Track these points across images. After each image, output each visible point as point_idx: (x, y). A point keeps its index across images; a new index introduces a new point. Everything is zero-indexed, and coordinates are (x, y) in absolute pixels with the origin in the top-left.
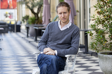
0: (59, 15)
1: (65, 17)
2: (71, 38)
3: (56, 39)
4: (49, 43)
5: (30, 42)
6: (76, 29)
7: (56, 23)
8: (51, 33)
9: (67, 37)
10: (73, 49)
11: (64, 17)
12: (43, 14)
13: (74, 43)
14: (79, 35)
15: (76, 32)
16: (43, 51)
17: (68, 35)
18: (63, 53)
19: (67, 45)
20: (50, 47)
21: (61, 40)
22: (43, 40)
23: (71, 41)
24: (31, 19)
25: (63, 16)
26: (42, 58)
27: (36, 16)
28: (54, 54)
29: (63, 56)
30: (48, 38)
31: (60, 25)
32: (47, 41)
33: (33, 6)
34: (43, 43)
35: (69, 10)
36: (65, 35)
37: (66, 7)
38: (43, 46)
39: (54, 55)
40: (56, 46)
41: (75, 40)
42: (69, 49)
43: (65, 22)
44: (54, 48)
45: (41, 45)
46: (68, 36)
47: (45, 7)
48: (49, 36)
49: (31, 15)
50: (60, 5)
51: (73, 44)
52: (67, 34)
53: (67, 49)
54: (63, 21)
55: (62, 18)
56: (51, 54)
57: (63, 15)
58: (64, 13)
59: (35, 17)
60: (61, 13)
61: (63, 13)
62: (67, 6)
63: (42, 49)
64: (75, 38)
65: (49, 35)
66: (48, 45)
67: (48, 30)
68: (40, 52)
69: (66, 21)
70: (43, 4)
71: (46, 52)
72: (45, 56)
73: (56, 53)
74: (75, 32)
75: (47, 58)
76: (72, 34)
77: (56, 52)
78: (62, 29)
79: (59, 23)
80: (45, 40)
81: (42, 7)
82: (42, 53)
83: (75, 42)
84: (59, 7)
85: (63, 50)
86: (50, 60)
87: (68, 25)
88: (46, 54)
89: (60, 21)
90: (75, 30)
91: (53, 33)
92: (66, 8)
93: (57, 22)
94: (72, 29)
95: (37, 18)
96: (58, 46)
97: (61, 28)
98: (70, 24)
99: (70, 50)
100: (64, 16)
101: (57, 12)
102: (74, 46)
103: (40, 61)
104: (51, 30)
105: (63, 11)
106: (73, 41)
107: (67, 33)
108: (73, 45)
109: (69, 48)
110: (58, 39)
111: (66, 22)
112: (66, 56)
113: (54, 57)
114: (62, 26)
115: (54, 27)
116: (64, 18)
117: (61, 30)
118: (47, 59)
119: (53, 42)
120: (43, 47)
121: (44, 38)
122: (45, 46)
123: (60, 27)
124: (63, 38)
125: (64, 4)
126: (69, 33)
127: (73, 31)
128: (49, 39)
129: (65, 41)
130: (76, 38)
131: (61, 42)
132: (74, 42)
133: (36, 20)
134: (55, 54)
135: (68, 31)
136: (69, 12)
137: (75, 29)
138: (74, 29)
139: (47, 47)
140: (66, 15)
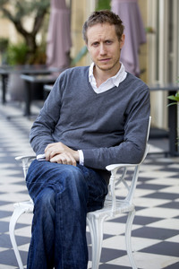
0: (92, 50)
1: (109, 55)
2: (126, 116)
3: (83, 118)
4: (60, 128)
5: (9, 118)
6: (141, 91)
7: (82, 72)
8: (68, 100)
9: (114, 112)
10: (129, 148)
11: (105, 55)
12: (49, 37)
13: (134, 129)
14: (147, 106)
15: (139, 99)
16: (43, 152)
17: (116, 107)
18: (101, 160)
19: (112, 134)
20: (63, 141)
21: (95, 122)
22: (44, 121)
23: (124, 125)
24: (15, 49)
25: (102, 52)
26: (41, 172)
27: (30, 40)
28: (74, 161)
29: (100, 167)
30: (60, 114)
31: (94, 79)
32: (55, 123)
33: (22, 12)
34: (44, 129)
35: (119, 35)
36: (108, 108)
37: (111, 24)
38: (45, 138)
39: (75, 165)
40: (80, 138)
41: (135, 121)
42: (118, 148)
43: (110, 69)
44: (76, 143)
45: (39, 134)
46: (117, 110)
47: (57, 16)
48: (62, 110)
49: (15, 39)
50: (95, 20)
51: (131, 132)
52: (112, 104)
53: (112, 148)
54: (103, 67)
55: (99, 57)
56: (66, 161)
57: (104, 48)
58: (106, 42)
59: (27, 43)
60: (97, 44)
61: (101, 44)
62: (115, 24)
63: (40, 145)
64: (136, 115)
65: (60, 106)
66: (59, 134)
67: (58, 90)
68: (34, 154)
69: (112, 65)
70: (49, 5)
71: (52, 154)
72: (49, 166)
73: (82, 160)
74: (137, 99)
75: (53, 174)
76: (129, 103)
77: (80, 155)
78: (100, 88)
79: (91, 73)
80: (50, 121)
81: (47, 16)
82: (39, 157)
83: (137, 127)
84: (91, 26)
85: (101, 149)
86: (63, 178)
87: (116, 80)
88: (52, 160)
89: (94, 67)
90: (135, 94)
91: (72, 102)
92: (112, 28)
93: (86, 69)
94: (127, 90)
95: (30, 48)
96: (88, 137)
97: (98, 86)
98: (122, 76)
99: (122, 149)
100: (105, 50)
101: (86, 40)
102: (134, 140)
103: (33, 181)
104: (68, 92)
105: (102, 37)
106: (129, 123)
107: (112, 101)
108: (128, 136)
109: (118, 144)
110: (87, 119)
111: (111, 71)
112: (109, 168)
113: (73, 171)
114: (99, 80)
115: (75, 83)
116: (105, 57)
117: (97, 91)
118: (54, 176)
119: (72, 128)
120: (43, 141)
121: (47, 116)
122: (49, 137)
123: (93, 83)
124: (103, 115)
125: (107, 18)
126: (119, 100)
127: (132, 94)
128: (62, 118)
129: (106, 124)
130: (140, 115)
131: (95, 126)
132: (132, 127)
133: (28, 52)
134: (78, 162)
135: (116, 95)
136: (120, 40)
137: (137, 88)
138: (133, 89)
139: (55, 141)
140: (113, 48)
